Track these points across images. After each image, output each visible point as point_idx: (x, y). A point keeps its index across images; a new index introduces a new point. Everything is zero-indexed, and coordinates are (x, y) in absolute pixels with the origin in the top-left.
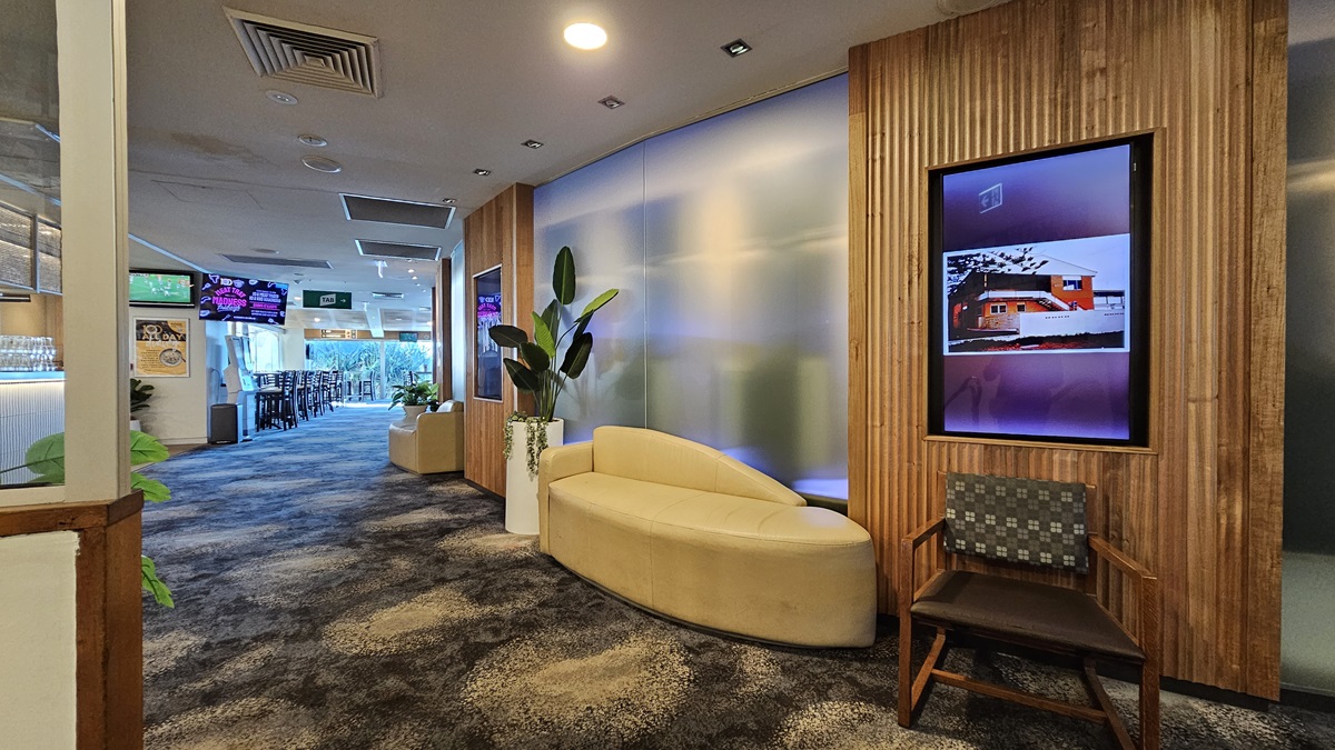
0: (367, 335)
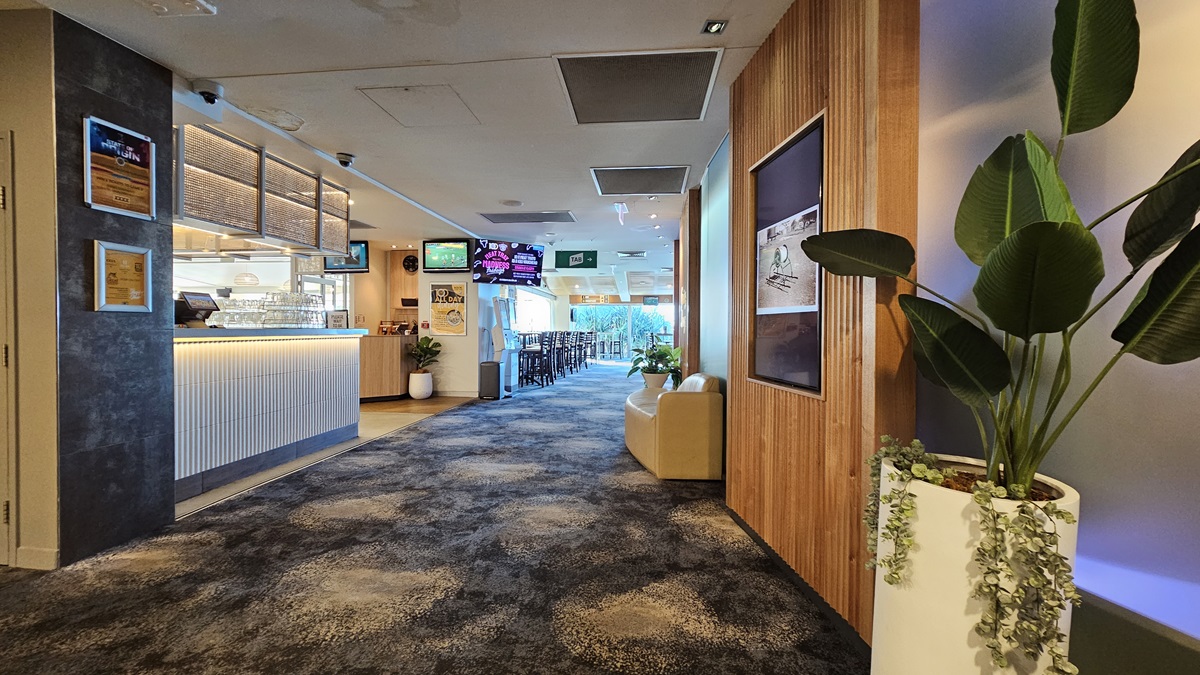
0: (616, 299)
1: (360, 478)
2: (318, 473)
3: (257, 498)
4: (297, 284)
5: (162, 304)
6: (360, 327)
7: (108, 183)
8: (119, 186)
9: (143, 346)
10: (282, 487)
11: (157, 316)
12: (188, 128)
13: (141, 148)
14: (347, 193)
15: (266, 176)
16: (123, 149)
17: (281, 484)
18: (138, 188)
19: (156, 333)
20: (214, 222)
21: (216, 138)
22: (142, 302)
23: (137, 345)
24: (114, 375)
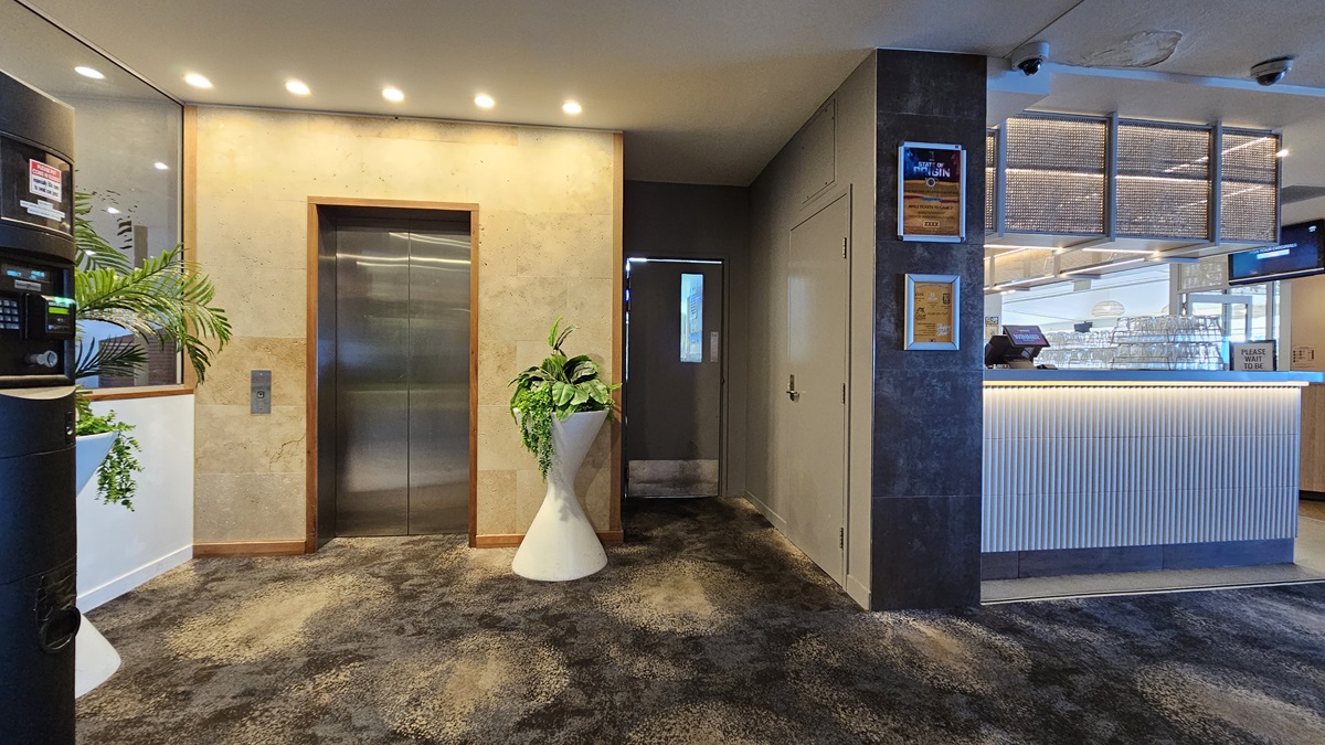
1: (1296, 656)
2: (1199, 611)
3: (1090, 616)
4: (1180, 305)
5: (971, 339)
6: (1305, 368)
7: (920, 209)
8: (929, 210)
9: (949, 389)
10: (1131, 613)
11: (964, 355)
12: (1011, 122)
13: (950, 160)
14: (1277, 136)
15: (1118, 152)
16: (933, 168)
17: (1129, 606)
18: (947, 208)
19: (963, 375)
20: (1042, 232)
21: (1046, 123)
22: (949, 338)
23: (943, 388)
24: (920, 420)
